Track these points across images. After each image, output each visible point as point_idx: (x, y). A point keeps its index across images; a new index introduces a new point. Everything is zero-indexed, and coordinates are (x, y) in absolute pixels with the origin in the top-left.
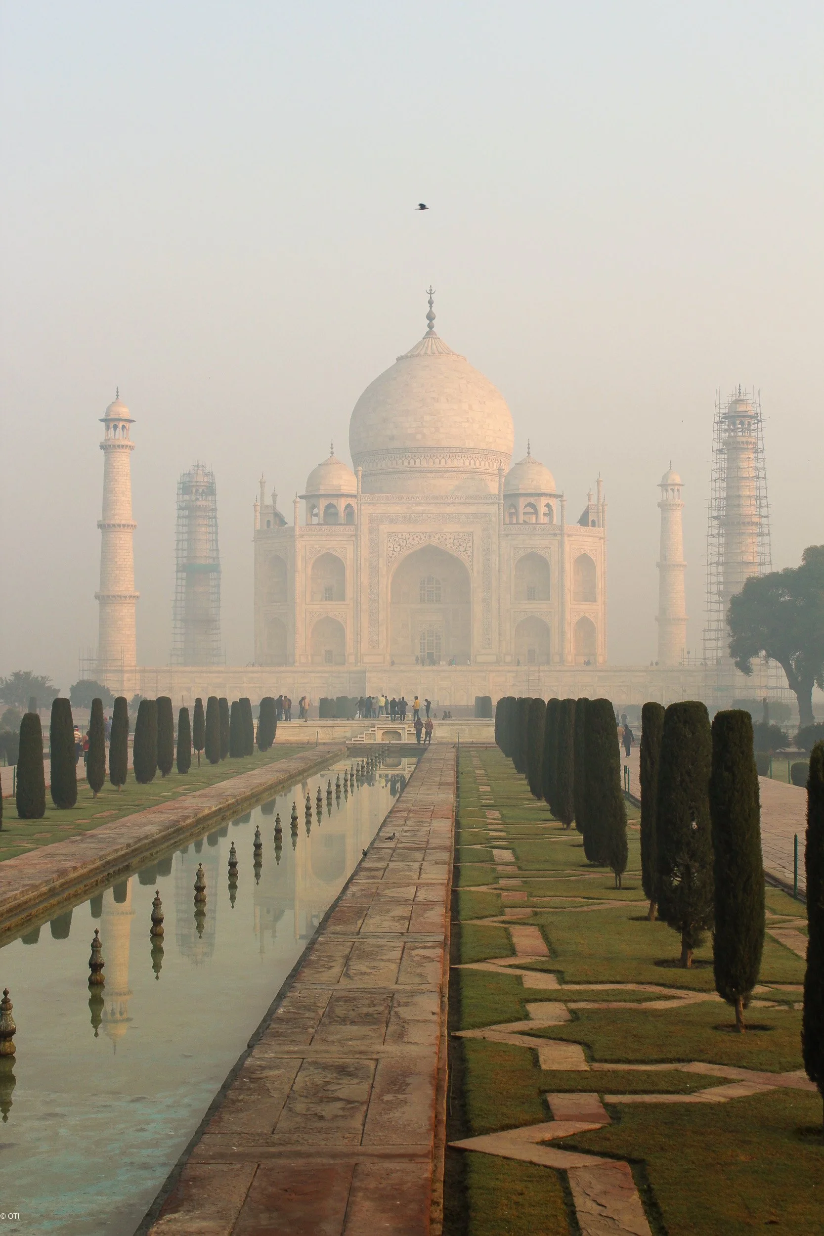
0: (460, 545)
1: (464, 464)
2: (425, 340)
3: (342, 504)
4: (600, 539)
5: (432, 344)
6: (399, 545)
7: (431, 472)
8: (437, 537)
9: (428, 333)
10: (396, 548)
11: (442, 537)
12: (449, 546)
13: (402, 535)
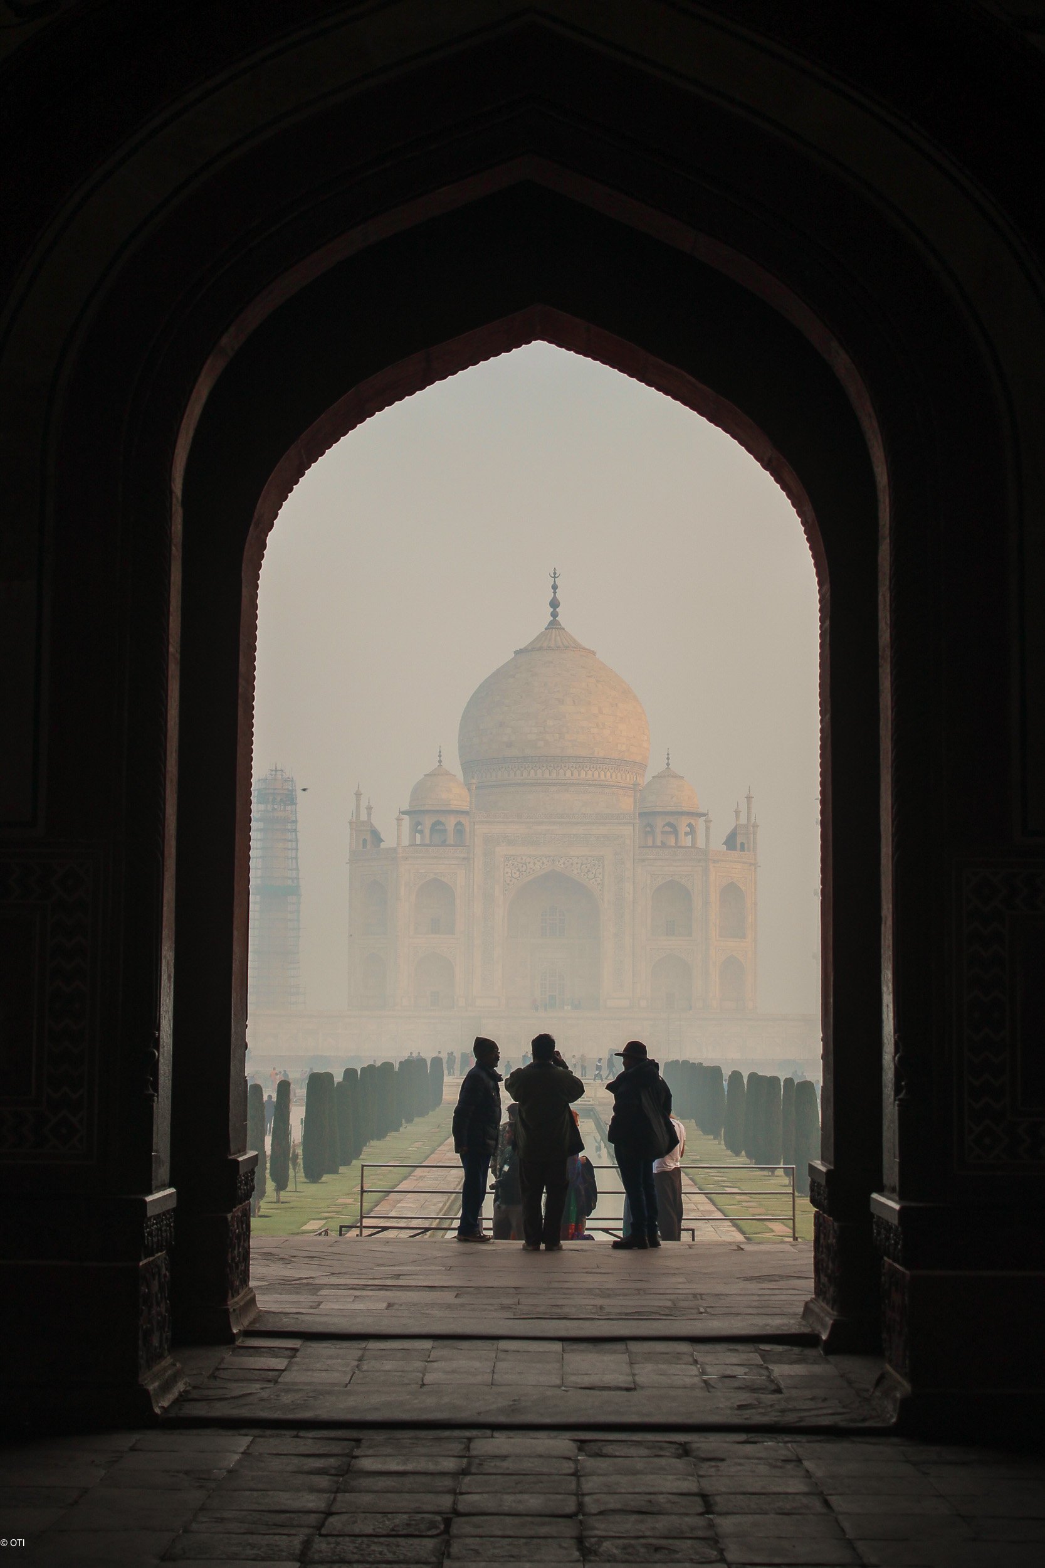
0: (589, 871)
1: (593, 775)
2: (547, 631)
3: (451, 822)
4: (750, 866)
5: (555, 637)
6: (519, 870)
7: (554, 784)
8: (562, 862)
9: (551, 623)
10: (515, 873)
11: (568, 861)
12: (575, 872)
13: (522, 859)
